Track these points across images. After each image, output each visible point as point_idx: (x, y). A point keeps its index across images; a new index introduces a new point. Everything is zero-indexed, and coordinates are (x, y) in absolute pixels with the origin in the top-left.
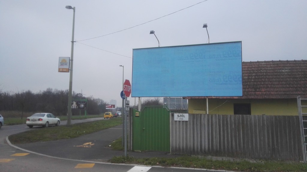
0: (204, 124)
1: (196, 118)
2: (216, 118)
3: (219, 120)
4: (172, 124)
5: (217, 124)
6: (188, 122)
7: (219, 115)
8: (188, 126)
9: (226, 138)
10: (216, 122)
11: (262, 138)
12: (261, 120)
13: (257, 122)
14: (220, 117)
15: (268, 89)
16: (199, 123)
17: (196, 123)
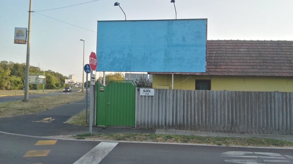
0: (169, 99)
1: (161, 93)
2: (181, 93)
3: (184, 95)
4: (138, 99)
5: (181, 99)
6: (154, 97)
7: (183, 91)
8: (154, 101)
9: (189, 113)
10: (180, 97)
11: (223, 112)
12: (223, 95)
13: (219, 97)
14: (185, 92)
15: (228, 67)
16: (164, 98)
17: (162, 99)
